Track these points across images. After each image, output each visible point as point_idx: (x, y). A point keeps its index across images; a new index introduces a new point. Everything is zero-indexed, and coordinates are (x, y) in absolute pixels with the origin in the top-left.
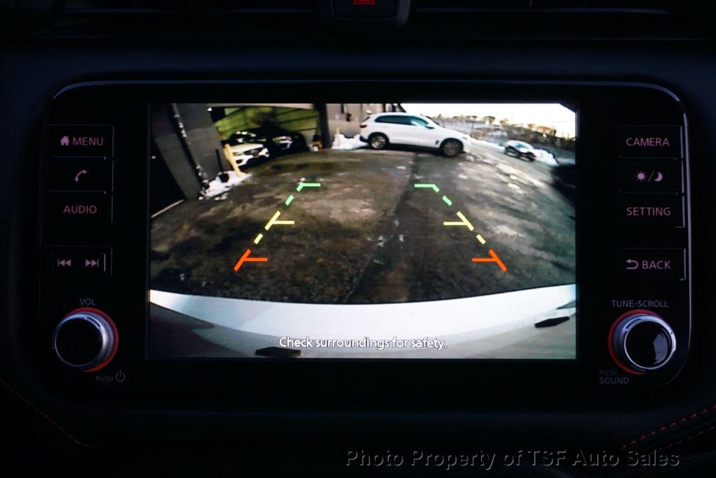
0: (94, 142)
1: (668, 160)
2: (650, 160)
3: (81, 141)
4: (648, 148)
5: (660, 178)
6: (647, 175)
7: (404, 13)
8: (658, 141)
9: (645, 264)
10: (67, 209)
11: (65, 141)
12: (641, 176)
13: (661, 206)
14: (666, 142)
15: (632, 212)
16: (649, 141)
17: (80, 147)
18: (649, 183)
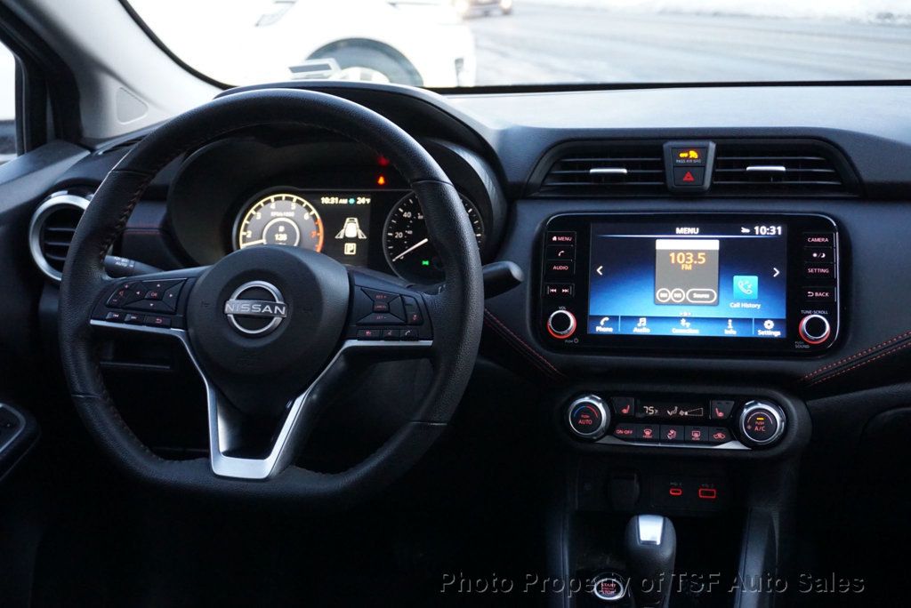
0: (567, 239)
1: (828, 248)
2: (819, 248)
3: (562, 239)
4: (818, 243)
5: (824, 256)
6: (818, 255)
7: (707, 184)
8: (823, 240)
9: (817, 294)
10: (555, 268)
11: (555, 238)
12: (815, 255)
13: (825, 268)
14: (827, 240)
15: (811, 271)
16: (819, 240)
17: (561, 241)
18: (819, 259)
